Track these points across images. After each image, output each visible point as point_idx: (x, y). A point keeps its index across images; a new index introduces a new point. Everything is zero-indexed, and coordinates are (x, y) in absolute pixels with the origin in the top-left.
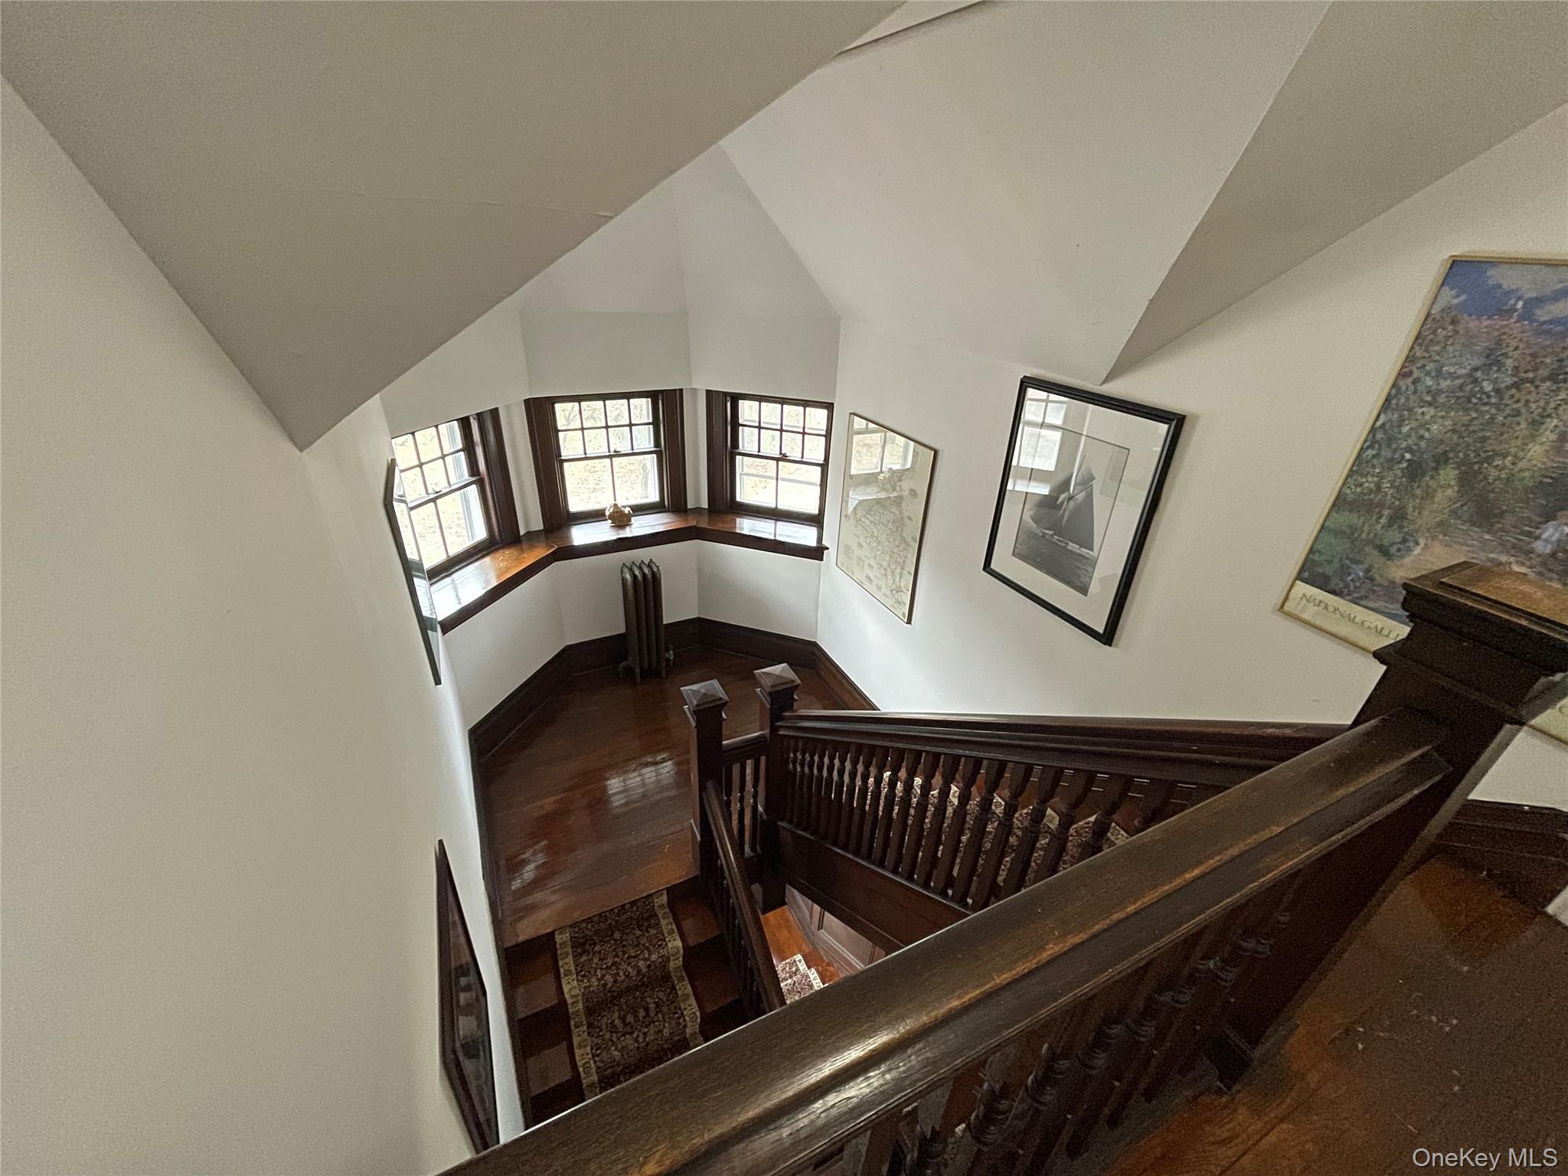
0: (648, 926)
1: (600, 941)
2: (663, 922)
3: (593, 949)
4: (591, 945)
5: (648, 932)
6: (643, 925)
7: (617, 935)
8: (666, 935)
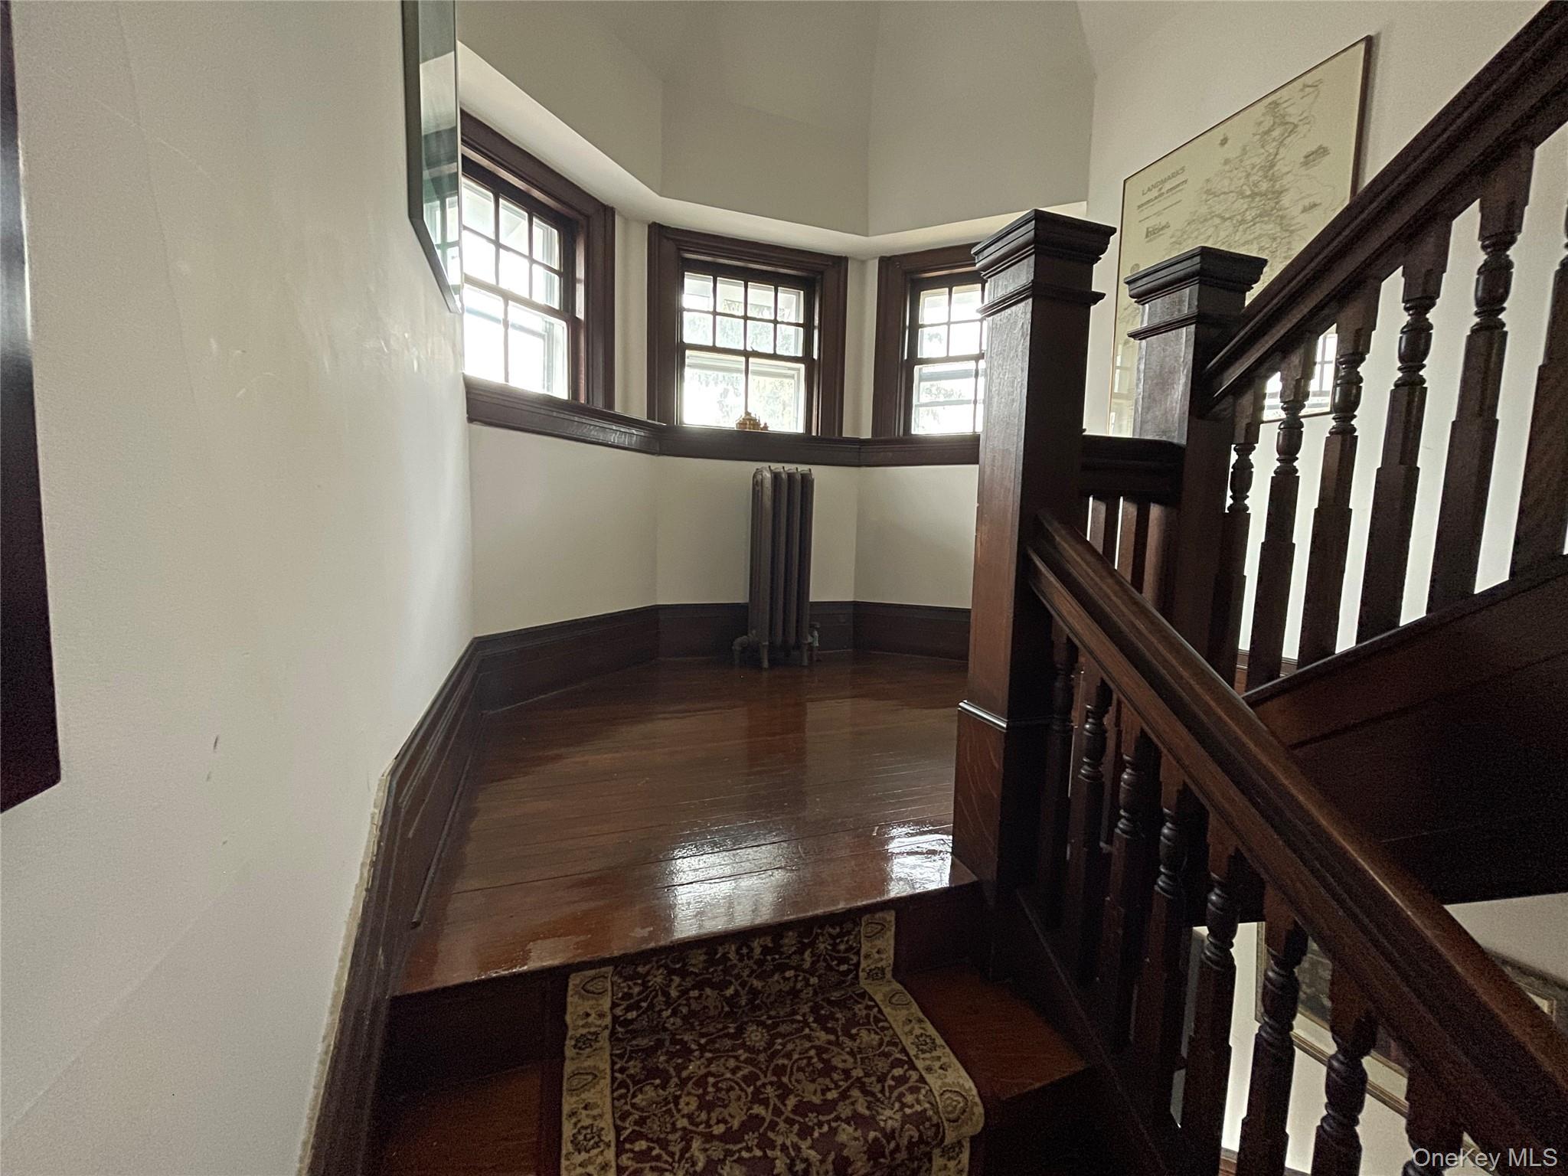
0: (853, 1021)
1: (702, 1049)
2: (896, 1017)
3: (679, 1069)
4: (671, 1056)
5: (853, 1038)
6: (832, 1017)
7: (755, 1036)
8: (912, 1052)
